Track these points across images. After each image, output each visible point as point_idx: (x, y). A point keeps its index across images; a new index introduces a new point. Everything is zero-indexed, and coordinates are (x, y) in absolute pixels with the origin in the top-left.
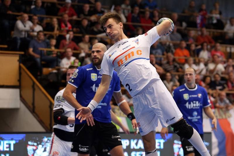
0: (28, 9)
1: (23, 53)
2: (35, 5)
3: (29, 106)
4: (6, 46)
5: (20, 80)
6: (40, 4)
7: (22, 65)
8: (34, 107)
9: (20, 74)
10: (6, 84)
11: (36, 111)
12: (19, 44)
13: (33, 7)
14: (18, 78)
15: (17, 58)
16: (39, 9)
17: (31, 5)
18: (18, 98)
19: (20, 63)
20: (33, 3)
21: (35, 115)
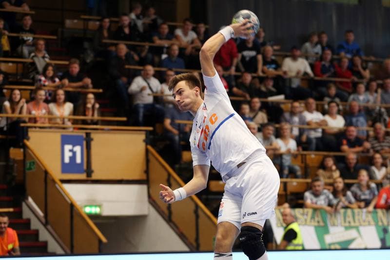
0: (156, 59)
1: (151, 128)
2: (168, 53)
3: (163, 212)
4: (124, 119)
5: (147, 172)
6: (177, 52)
7: (149, 147)
8: (170, 213)
9: (148, 161)
10: (126, 178)
11: (174, 218)
12: (141, 114)
13: (164, 56)
14: (145, 168)
15: (142, 137)
16: (174, 59)
17: (162, 53)
18: (146, 198)
19: (147, 144)
20: (165, 50)
21: (172, 225)
